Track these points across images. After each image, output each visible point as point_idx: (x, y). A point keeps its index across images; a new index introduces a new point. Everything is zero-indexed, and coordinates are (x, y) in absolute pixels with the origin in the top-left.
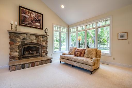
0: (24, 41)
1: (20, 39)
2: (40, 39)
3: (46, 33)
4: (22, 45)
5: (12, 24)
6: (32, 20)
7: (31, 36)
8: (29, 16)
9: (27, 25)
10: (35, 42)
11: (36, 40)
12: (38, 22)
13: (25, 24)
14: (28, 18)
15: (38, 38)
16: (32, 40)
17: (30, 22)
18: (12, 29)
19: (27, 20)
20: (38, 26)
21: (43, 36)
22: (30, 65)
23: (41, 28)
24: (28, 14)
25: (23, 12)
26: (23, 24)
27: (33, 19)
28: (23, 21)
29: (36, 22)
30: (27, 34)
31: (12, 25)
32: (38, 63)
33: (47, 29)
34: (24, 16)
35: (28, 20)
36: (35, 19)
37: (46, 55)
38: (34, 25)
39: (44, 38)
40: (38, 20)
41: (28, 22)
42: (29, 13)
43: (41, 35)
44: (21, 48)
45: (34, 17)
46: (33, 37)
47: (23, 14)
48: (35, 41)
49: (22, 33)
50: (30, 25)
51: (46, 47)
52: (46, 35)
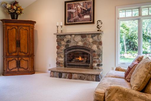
0: (68, 44)
1: (65, 42)
2: (88, 41)
3: (98, 28)
4: (67, 50)
5: (58, 26)
6: (79, 14)
7: (76, 36)
8: (75, 9)
9: (73, 22)
10: (82, 45)
11: (82, 41)
12: (86, 14)
13: (71, 22)
14: (74, 13)
15: (85, 39)
16: (77, 43)
17: (77, 17)
18: (58, 31)
19: (73, 15)
20: (87, 19)
21: (93, 35)
22: (67, 75)
23: (92, 21)
24: (75, 7)
25: (69, 8)
26: (69, 22)
27: (80, 12)
28: (69, 18)
29: (85, 15)
30: (71, 35)
31: (58, 28)
32: (76, 76)
33: (100, 21)
34: (70, 12)
35: (75, 15)
36: (84, 10)
37: (97, 67)
38: (81, 20)
39: (94, 38)
40: (86, 11)
41: (74, 19)
42: (75, 5)
43: (90, 34)
44: (66, 54)
45: (81, 8)
46: (79, 38)
47: (69, 9)
48: (80, 44)
49: (66, 35)
50: (77, 21)
51: (98, 53)
52: (99, 32)
